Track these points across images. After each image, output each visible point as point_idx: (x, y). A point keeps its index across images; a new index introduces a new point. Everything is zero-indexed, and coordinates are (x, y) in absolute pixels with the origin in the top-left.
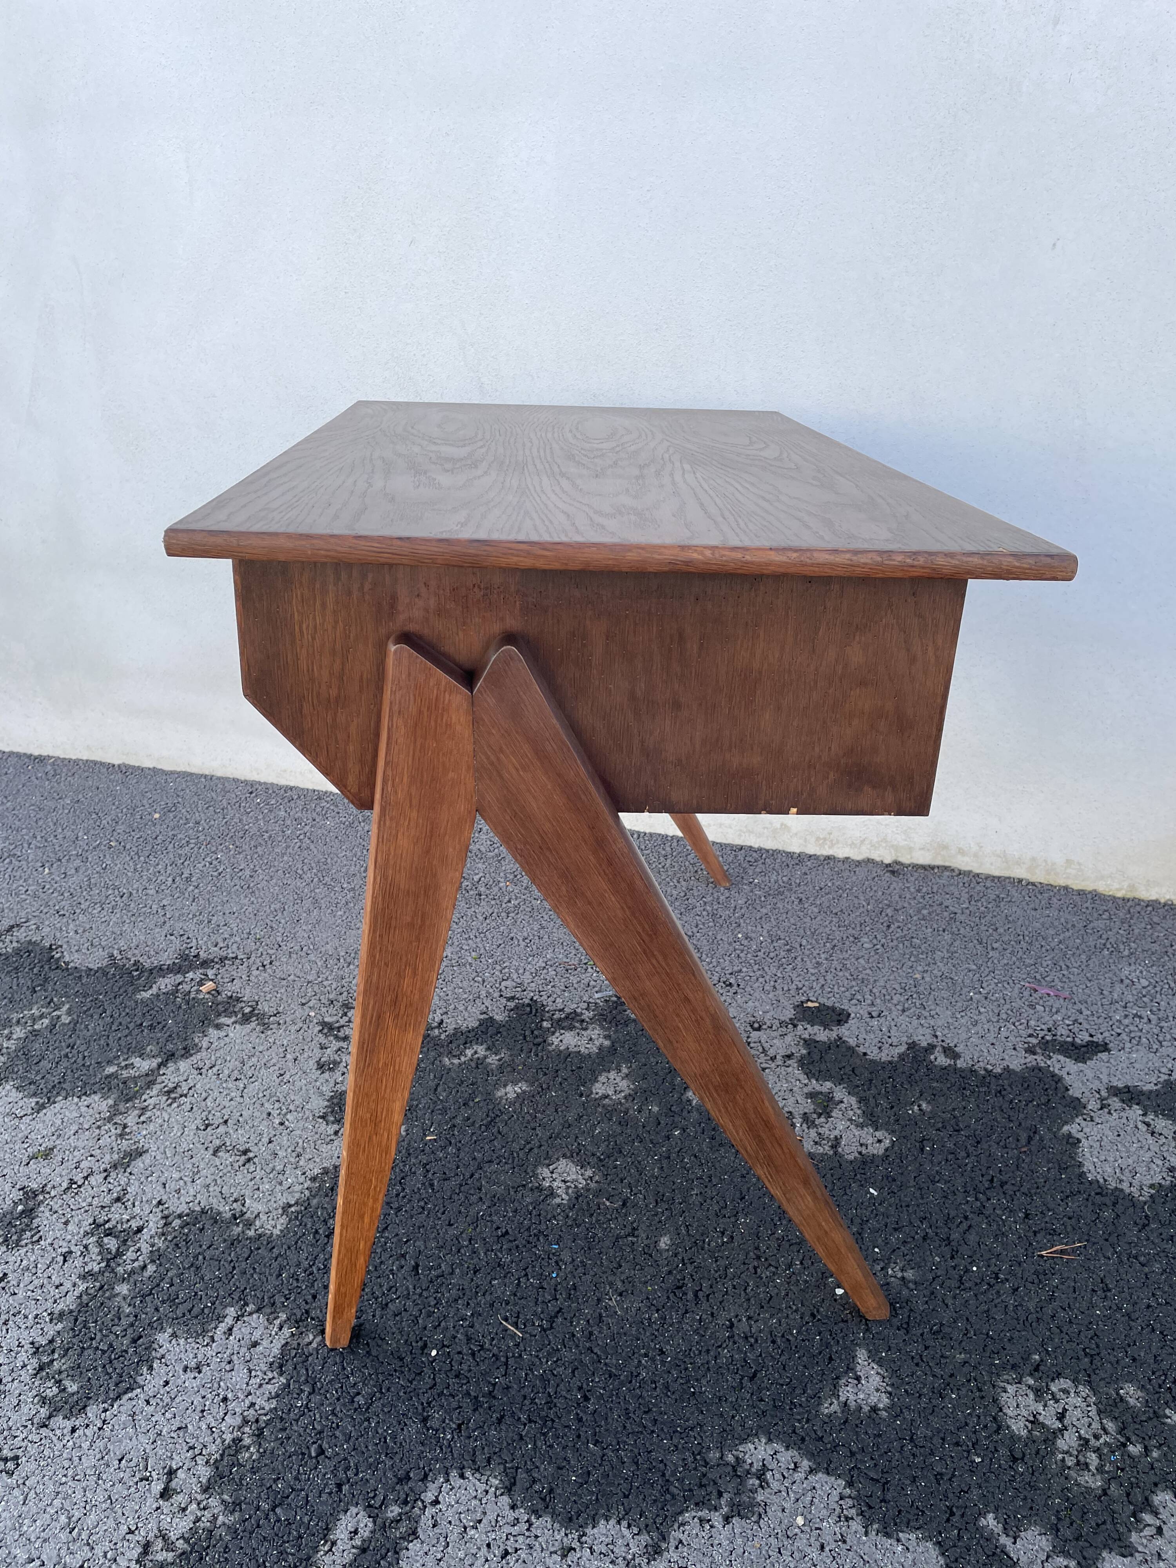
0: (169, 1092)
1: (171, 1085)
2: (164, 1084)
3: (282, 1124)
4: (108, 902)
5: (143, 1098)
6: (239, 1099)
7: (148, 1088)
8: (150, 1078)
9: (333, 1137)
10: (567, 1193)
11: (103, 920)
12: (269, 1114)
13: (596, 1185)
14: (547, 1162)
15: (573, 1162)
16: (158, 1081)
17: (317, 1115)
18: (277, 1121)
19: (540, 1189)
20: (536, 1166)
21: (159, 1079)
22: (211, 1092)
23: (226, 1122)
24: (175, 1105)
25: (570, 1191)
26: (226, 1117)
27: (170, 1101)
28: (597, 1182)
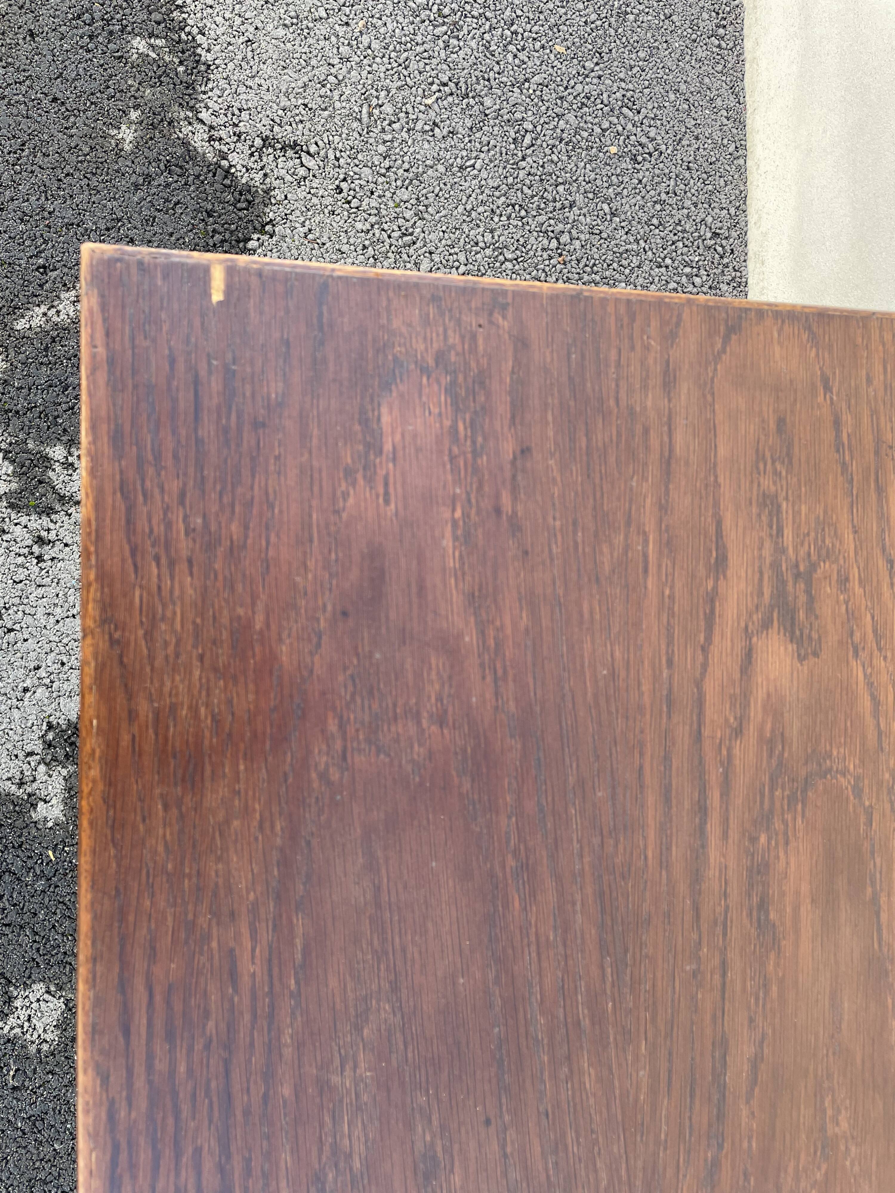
0: (40, 541)
1: (52, 536)
2: (52, 526)
3: (26, 690)
4: (386, 227)
5: (24, 520)
6: (52, 620)
7: (40, 514)
8: (58, 507)
9: (21, 755)
10: (12, 1028)
11: (345, 248)
12: (37, 668)
13: (34, 1051)
14: (53, 988)
15: (62, 1013)
16: (53, 516)
17: (51, 719)
18: (28, 683)
19: (10, 1000)
20: (43, 980)
21: (61, 517)
22: (54, 584)
23: (10, 630)
24: (20, 560)
25: (18, 1030)
26: (17, 627)
27: (26, 551)
28: (39, 1051)
